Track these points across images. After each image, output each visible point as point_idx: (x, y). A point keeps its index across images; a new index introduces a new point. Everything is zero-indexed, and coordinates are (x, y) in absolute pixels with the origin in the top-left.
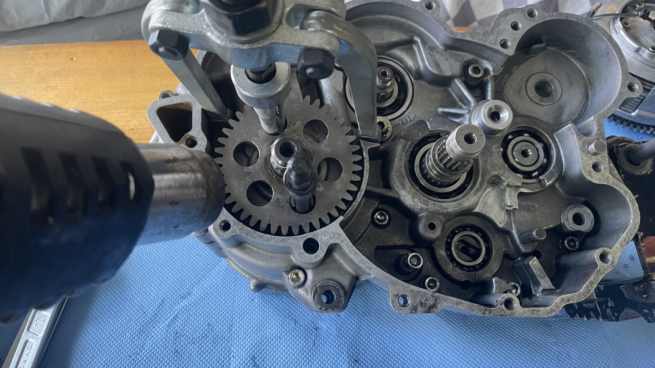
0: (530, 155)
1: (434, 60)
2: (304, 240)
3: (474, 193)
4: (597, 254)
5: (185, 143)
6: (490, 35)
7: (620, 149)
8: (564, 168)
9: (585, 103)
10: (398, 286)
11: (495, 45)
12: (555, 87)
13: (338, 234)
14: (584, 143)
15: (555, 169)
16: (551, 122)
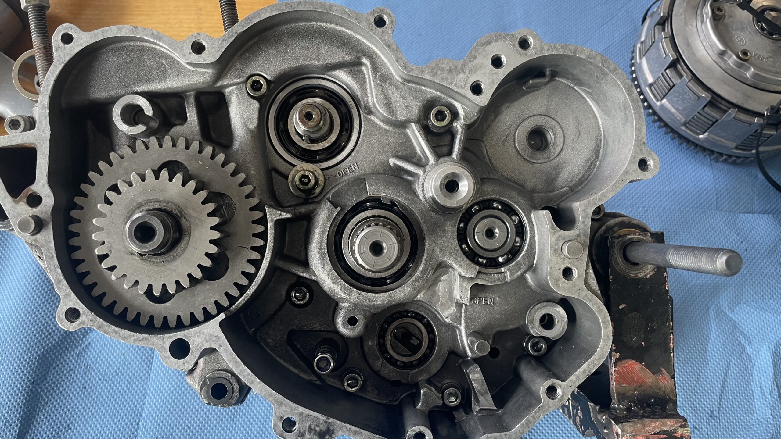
0: (496, 236)
1: (385, 95)
2: (172, 340)
3: (412, 284)
4: (544, 387)
5: (25, 200)
6: (460, 73)
7: (616, 241)
8: (536, 259)
9: (591, 164)
10: (284, 407)
11: (463, 88)
12: (555, 138)
13: (216, 337)
14: (558, 240)
15: (524, 259)
16: (540, 187)
